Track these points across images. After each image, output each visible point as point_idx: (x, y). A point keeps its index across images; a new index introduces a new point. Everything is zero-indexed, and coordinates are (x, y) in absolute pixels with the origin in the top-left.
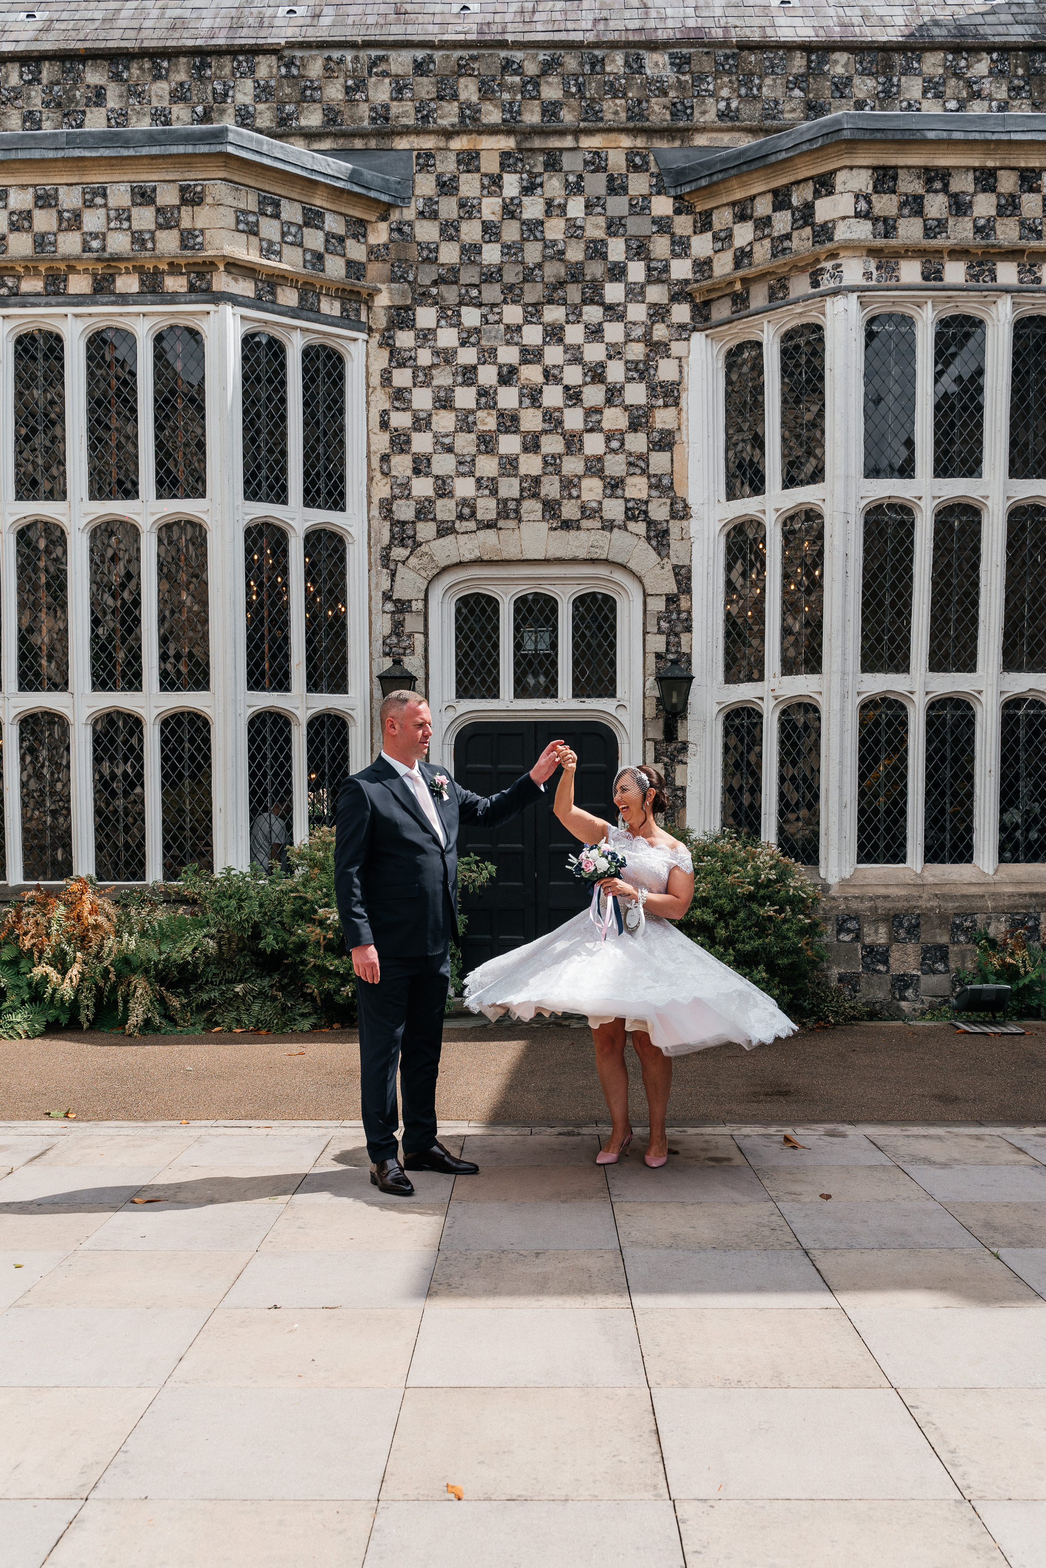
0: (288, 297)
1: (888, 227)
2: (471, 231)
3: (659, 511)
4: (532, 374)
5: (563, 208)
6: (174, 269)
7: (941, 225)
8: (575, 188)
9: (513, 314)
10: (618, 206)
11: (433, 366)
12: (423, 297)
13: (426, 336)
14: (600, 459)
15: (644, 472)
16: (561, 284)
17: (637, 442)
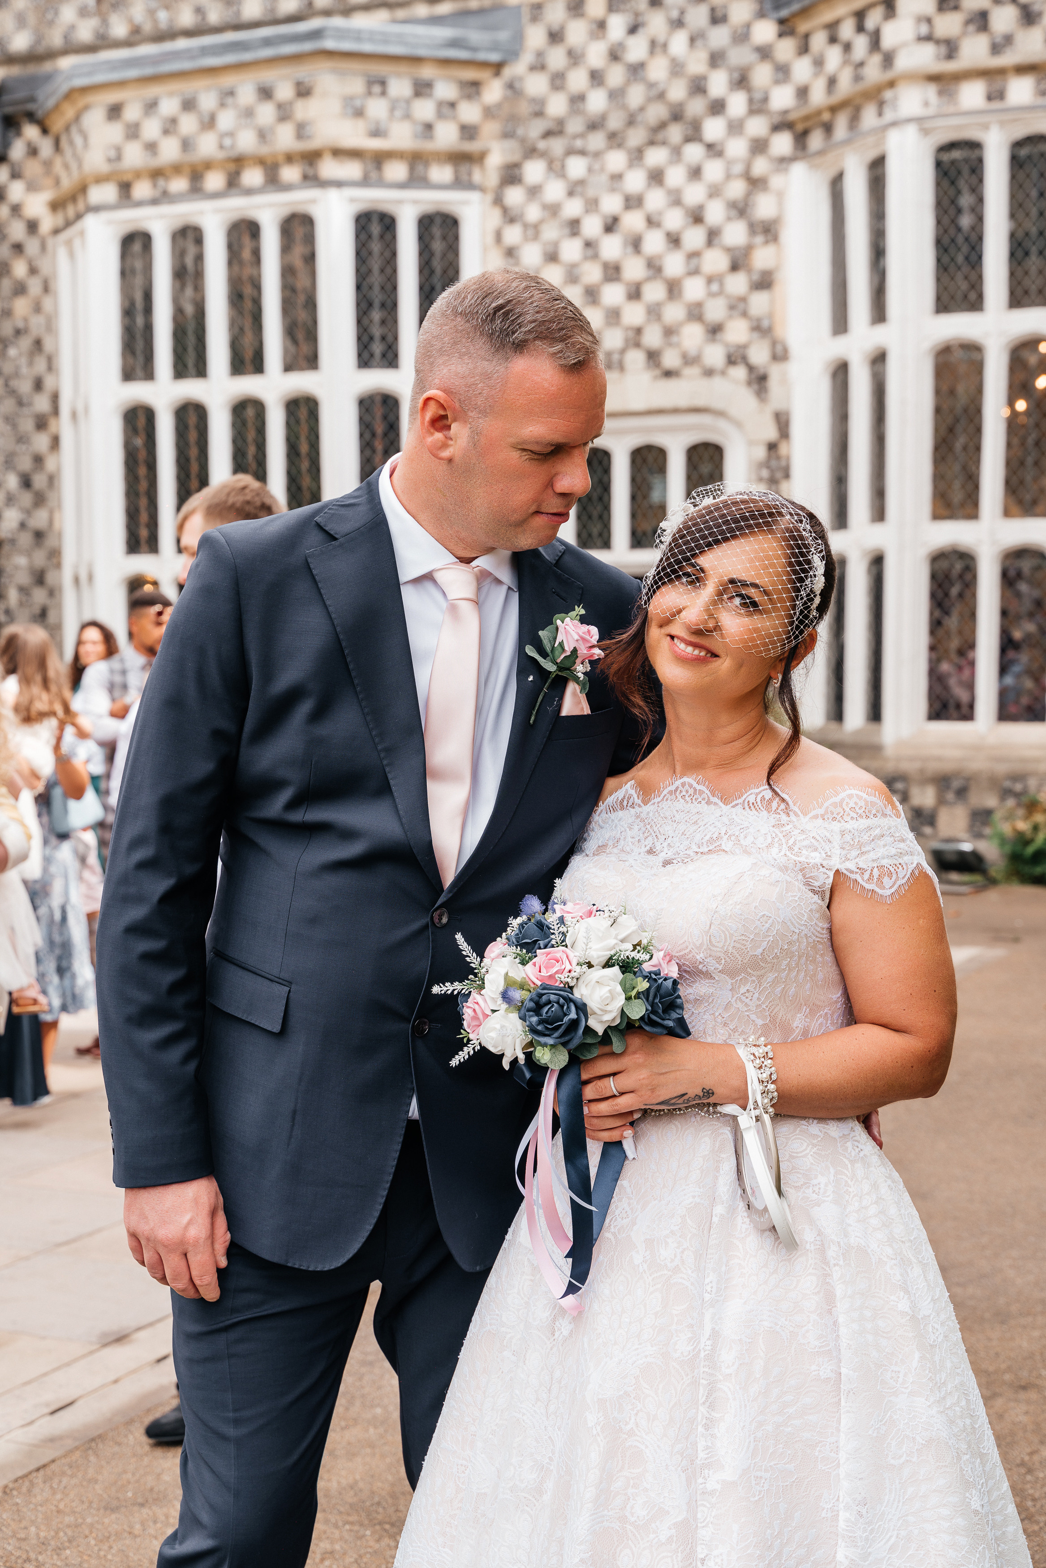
0: (397, 171)
1: (951, 48)
2: (578, 80)
3: (759, 355)
4: (633, 221)
5: (665, 46)
6: (290, 158)
7: (1008, 40)
8: (678, 23)
9: (616, 160)
10: (719, 37)
11: (542, 221)
12: (531, 152)
13: (534, 191)
14: (699, 305)
15: (745, 314)
16: (662, 126)
17: (738, 284)
